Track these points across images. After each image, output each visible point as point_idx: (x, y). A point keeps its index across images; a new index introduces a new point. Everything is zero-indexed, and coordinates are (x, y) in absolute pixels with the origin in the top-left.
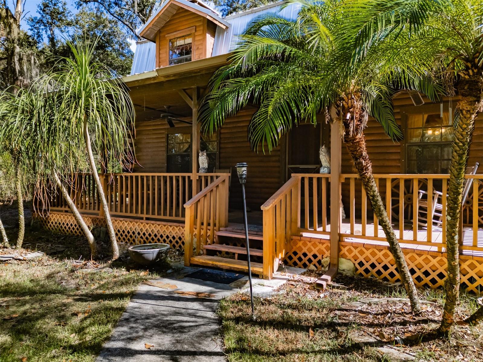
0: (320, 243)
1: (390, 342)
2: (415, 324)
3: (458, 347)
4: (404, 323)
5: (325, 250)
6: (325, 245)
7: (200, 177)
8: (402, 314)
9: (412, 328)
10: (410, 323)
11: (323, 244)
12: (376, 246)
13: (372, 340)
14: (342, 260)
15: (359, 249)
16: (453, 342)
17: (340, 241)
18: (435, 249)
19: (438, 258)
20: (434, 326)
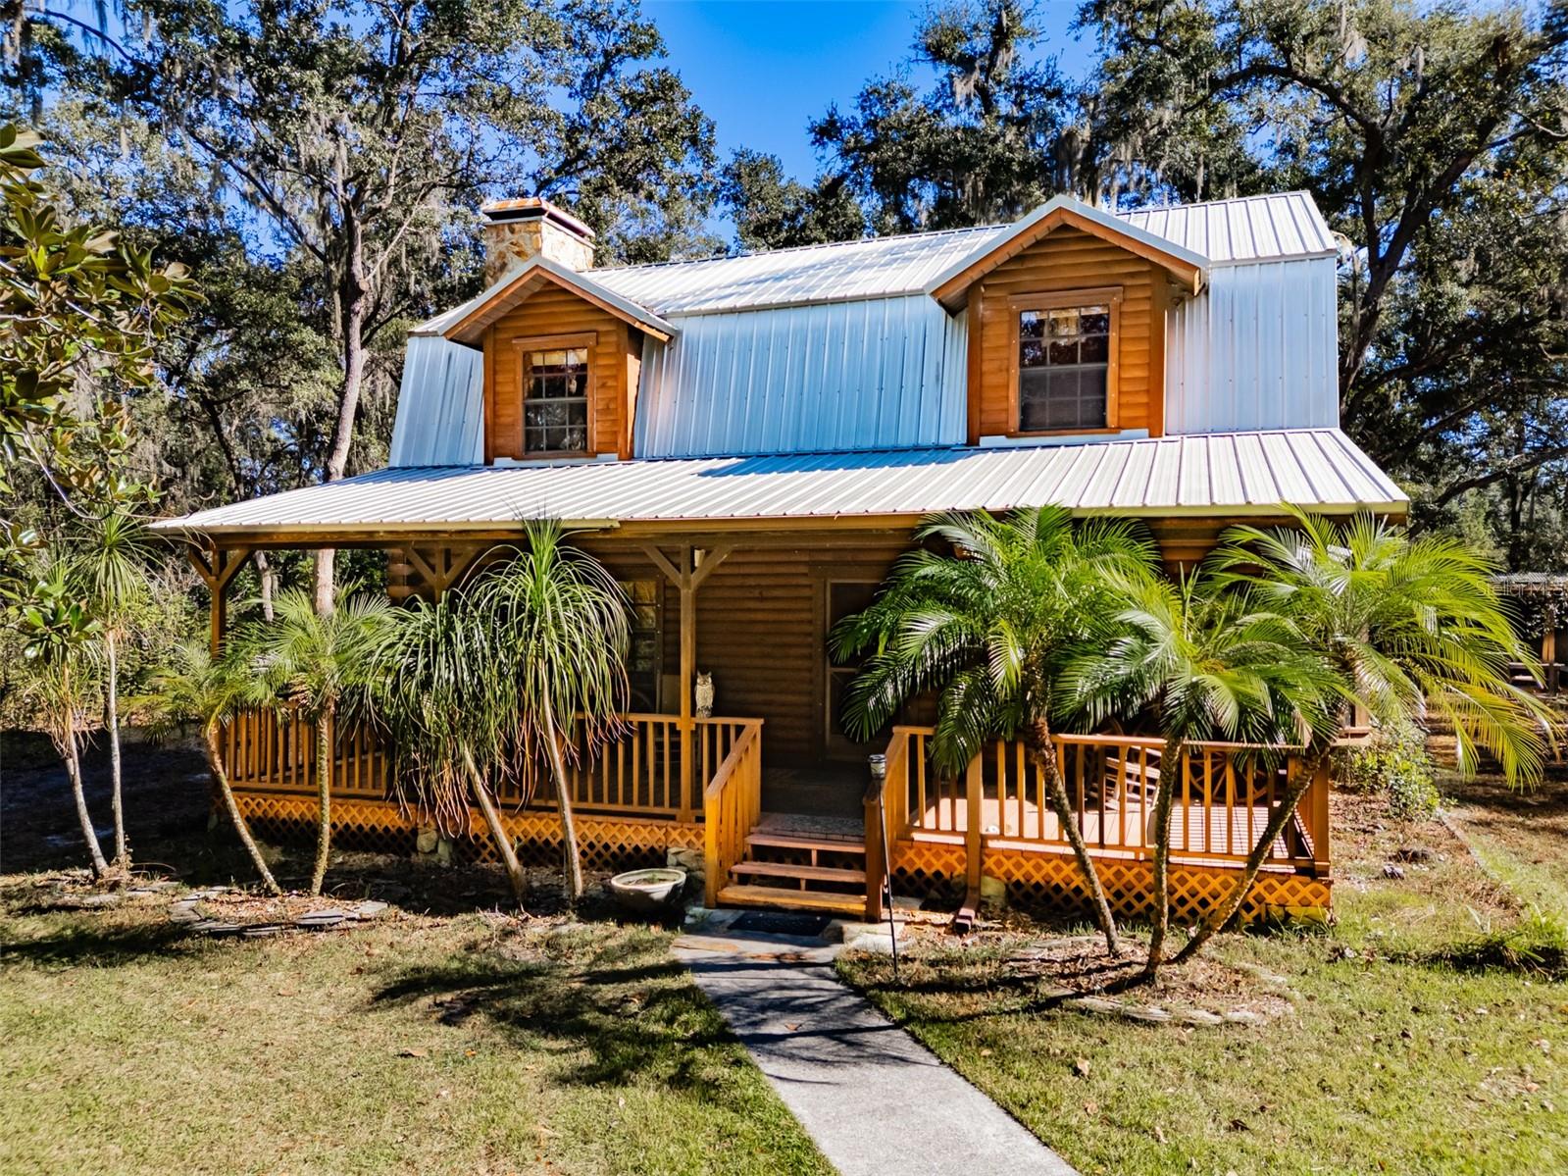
0: (947, 851)
1: (1090, 992)
2: (1114, 969)
3: (1166, 990)
4: (1101, 969)
5: (956, 864)
6: (956, 856)
7: (697, 725)
8: (1098, 958)
9: (1112, 974)
10: (1109, 968)
11: (952, 852)
12: (1041, 855)
13: (1069, 992)
14: (988, 879)
15: (1014, 860)
16: (1161, 985)
17: (983, 846)
18: (1131, 855)
19: (1135, 870)
20: (1137, 969)
